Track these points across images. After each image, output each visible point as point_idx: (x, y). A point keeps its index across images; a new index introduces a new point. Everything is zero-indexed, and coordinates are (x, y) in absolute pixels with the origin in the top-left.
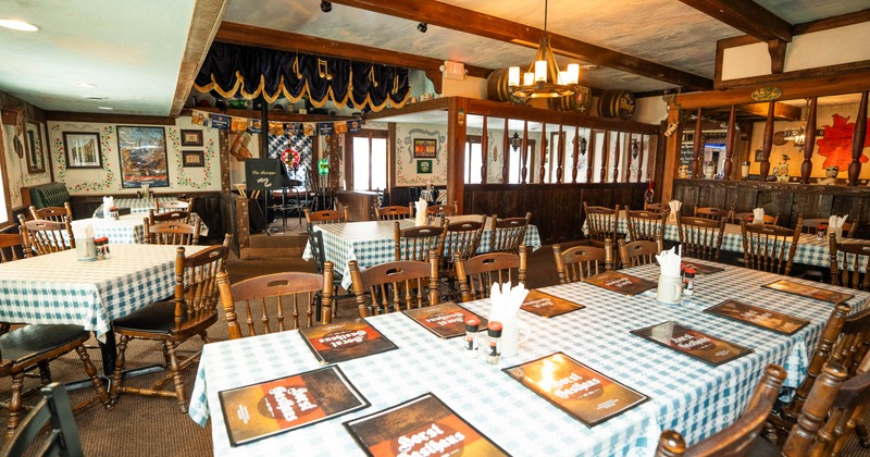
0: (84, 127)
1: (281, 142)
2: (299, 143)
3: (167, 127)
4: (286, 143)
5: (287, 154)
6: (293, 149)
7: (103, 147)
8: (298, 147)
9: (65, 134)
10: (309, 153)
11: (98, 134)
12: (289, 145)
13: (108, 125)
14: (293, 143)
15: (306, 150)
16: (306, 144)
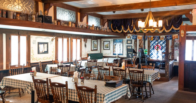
0: (107, 40)
1: (155, 43)
2: (161, 43)
3: (124, 39)
4: (156, 43)
5: (157, 47)
6: (159, 45)
7: (110, 44)
8: (160, 44)
9: (104, 41)
10: (165, 46)
11: (109, 41)
12: (158, 44)
13: (111, 39)
14: (159, 43)
15: (163, 45)
16: (164, 43)
